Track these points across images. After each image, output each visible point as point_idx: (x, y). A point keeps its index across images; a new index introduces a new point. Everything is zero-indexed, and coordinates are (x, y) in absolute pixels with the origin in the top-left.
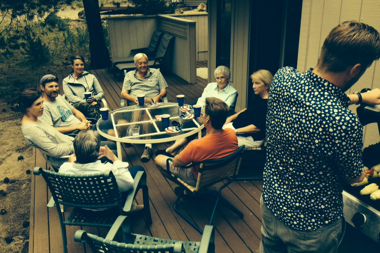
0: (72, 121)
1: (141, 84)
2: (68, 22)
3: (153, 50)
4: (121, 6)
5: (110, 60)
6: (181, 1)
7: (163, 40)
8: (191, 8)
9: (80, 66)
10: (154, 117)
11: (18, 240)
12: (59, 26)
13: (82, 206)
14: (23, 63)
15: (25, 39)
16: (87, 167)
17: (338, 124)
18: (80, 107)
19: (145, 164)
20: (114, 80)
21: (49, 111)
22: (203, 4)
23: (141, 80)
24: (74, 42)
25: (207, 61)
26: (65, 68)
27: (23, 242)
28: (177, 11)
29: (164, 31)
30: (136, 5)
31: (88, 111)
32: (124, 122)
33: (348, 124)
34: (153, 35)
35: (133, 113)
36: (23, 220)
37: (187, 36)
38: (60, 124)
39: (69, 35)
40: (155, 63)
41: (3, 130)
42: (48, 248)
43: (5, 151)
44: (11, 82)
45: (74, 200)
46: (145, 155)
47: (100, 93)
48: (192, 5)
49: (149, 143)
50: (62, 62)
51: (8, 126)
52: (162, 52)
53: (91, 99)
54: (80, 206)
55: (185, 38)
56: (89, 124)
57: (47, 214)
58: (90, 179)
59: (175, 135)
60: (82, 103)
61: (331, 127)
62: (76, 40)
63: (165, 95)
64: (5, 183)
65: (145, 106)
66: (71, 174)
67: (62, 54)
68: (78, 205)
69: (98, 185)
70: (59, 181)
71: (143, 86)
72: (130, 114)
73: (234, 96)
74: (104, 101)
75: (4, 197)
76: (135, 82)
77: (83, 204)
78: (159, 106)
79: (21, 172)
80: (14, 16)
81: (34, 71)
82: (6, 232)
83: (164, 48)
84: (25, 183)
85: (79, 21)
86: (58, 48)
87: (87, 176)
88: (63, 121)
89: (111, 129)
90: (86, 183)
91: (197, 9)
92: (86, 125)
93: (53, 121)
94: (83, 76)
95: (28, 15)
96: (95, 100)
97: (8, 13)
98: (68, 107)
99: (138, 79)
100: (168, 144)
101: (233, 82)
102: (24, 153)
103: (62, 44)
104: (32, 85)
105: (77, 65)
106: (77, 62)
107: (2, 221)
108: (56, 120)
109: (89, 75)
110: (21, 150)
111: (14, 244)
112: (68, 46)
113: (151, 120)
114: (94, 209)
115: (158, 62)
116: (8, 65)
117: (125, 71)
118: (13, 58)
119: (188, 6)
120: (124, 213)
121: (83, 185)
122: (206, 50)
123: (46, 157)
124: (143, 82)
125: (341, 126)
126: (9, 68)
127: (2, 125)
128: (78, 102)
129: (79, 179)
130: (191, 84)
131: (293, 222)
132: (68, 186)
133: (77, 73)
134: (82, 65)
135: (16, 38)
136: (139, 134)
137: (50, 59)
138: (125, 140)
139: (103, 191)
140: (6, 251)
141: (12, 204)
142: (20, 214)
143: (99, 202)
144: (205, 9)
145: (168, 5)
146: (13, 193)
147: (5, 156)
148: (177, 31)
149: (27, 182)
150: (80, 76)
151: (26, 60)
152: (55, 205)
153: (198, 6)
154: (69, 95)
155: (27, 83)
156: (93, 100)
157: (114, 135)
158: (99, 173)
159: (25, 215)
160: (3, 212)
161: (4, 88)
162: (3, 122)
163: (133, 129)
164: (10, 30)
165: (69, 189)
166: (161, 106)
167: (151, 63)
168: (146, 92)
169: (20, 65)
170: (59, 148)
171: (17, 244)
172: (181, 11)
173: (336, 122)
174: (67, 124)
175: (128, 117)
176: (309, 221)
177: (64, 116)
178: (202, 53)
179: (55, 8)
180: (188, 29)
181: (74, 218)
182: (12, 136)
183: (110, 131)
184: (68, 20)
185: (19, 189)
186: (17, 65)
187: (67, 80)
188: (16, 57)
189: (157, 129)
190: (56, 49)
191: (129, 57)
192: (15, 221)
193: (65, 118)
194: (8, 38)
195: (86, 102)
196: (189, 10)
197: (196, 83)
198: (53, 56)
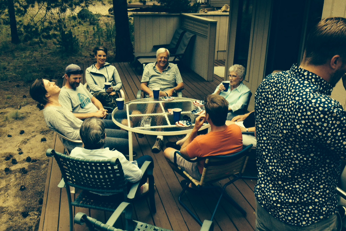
0: (90, 108)
1: (159, 77)
2: (98, 17)
3: (174, 46)
4: (147, 4)
5: (133, 54)
6: (206, 1)
7: (184, 37)
8: (215, 9)
9: (102, 57)
10: (166, 110)
11: (33, 216)
12: (90, 20)
13: (89, 189)
14: (54, 52)
15: (57, 31)
16: (96, 153)
17: (314, 106)
18: (99, 96)
19: (155, 154)
20: (135, 73)
21: (70, 98)
22: (227, 5)
23: (159, 73)
24: (102, 36)
25: (225, 60)
26: (92, 59)
27: (37, 218)
28: (201, 11)
29: (186, 29)
30: (161, 4)
31: (106, 100)
32: (138, 112)
33: (324, 105)
34: (175, 32)
35: (148, 105)
36: (40, 197)
37: (207, 34)
38: (79, 110)
39: (98, 29)
40: (175, 59)
41: (30, 113)
42: (57, 226)
43: (30, 132)
44: (42, 69)
45: (82, 183)
46: (156, 146)
47: (119, 84)
48: (217, 6)
49: (160, 135)
50: (90, 53)
51: (35, 110)
52: (182, 49)
53: (110, 90)
54: (88, 189)
55: (205, 37)
56: (105, 113)
57: (60, 194)
58: (98, 164)
59: (185, 129)
60: (101, 92)
61: (308, 110)
62: (104, 34)
63: (180, 90)
64: (27, 162)
65: (159, 99)
66: (81, 158)
67: (90, 46)
68: (86, 188)
69: (105, 170)
70: (70, 164)
71: (160, 79)
72: (145, 105)
73: (247, 95)
74: (122, 92)
75: (25, 174)
76: (153, 74)
77: (90, 187)
78: (172, 100)
79: (43, 153)
80: (48, 9)
81: (64, 60)
82: (23, 207)
83: (185, 45)
84: (45, 163)
85: (108, 16)
86: (87, 41)
87: (95, 161)
88: (82, 108)
89: (125, 119)
90: (94, 168)
91: (221, 10)
92: (103, 113)
93: (72, 107)
94: (105, 67)
95: (61, 8)
96: (114, 91)
97: (43, 5)
98: (88, 95)
99: (156, 72)
100: (179, 137)
101: (248, 82)
102: (47, 135)
103: (91, 37)
104: (60, 73)
105: (100, 56)
106: (100, 53)
107: (21, 197)
108: (75, 106)
109: (111, 66)
110: (45, 132)
111: (29, 218)
112: (96, 39)
113: (164, 113)
114: (100, 193)
115: (177, 58)
116: (41, 53)
117: (144, 65)
118: (46, 48)
119: (213, 7)
120: (128, 200)
121: (91, 169)
122: (225, 50)
123: (62, 139)
124: (161, 75)
125: (318, 108)
126: (42, 56)
127: (31, 108)
128: (98, 91)
129: (87, 164)
130: (208, 81)
131: (288, 217)
132: (77, 169)
133: (99, 63)
134: (104, 56)
135: (48, 29)
136: (150, 125)
137: (79, 51)
138: (137, 130)
139: (109, 177)
140: (22, 224)
141: (31, 182)
142: (37, 191)
143: (105, 187)
144: (228, 10)
145: (192, 4)
146: (33, 171)
147: (30, 137)
148: (198, 29)
149: (47, 162)
150: (102, 67)
151: (58, 50)
152: (65, 186)
153: (222, 7)
154: (91, 83)
155: (56, 71)
156: (112, 90)
157: (127, 125)
158: (106, 159)
159: (41, 193)
160: (23, 188)
161: (36, 74)
162: (31, 105)
163: (145, 121)
164: (44, 21)
165: (78, 172)
166: (175, 100)
167: (171, 59)
168: (162, 86)
169: (52, 55)
170: (75, 133)
171: (32, 219)
172: (205, 11)
173: (312, 105)
174: (85, 111)
175: (142, 108)
176: (304, 216)
177: (83, 103)
178: (222, 52)
179: (86, 3)
180: (209, 28)
181: (82, 200)
182: (38, 119)
183: (124, 121)
184: (99, 15)
185: (39, 169)
186: (49, 54)
187: (90, 69)
188: (48, 47)
189: (168, 122)
190: (85, 41)
191: (151, 52)
192: (32, 197)
193: (83, 105)
194: (41, 29)
195: (105, 92)
196: (214, 10)
197: (213, 81)
198: (82, 47)
